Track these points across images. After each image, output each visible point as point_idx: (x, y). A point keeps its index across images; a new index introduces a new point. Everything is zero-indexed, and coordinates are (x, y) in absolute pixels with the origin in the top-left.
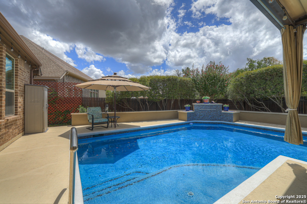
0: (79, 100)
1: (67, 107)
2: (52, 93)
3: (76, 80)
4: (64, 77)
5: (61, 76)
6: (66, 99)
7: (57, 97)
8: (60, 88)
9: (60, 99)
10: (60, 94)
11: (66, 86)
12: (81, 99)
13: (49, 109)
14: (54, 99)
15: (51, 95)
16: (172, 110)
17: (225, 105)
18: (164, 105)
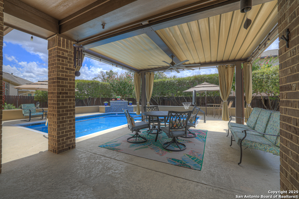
17: (130, 102)
18: (89, 102)
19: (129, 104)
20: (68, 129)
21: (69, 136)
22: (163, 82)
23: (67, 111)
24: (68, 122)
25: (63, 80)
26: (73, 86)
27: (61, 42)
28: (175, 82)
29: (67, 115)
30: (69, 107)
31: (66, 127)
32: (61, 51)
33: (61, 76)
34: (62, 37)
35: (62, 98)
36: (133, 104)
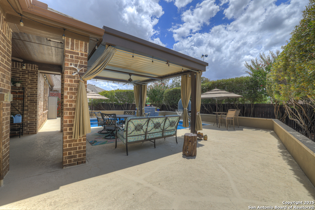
17: (158, 108)
18: (125, 107)
19: (157, 110)
36: (160, 110)
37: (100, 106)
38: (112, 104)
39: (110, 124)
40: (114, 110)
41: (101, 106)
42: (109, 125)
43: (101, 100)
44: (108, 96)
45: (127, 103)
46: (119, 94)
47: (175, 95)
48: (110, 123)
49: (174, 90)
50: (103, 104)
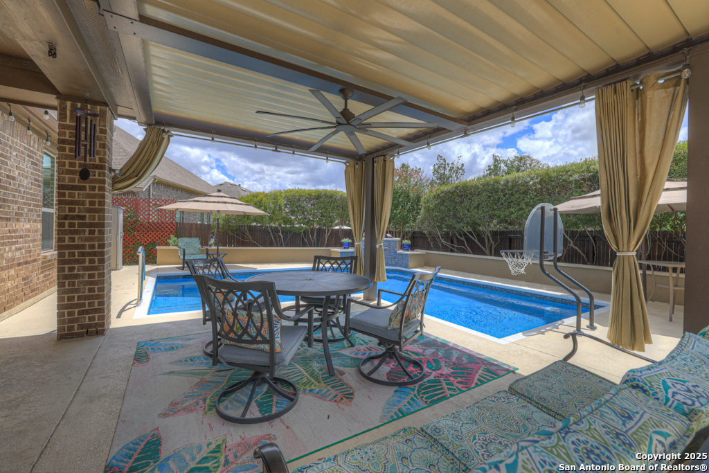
0: (172, 227)
1: (152, 238)
2: (129, 214)
3: (171, 191)
4: (149, 186)
5: (145, 186)
6: (151, 225)
7: (138, 221)
8: (142, 206)
9: (141, 225)
10: (141, 217)
11: (153, 202)
12: (174, 225)
13: (124, 240)
14: (132, 225)
15: (127, 218)
16: (326, 247)
17: (405, 242)
18: (313, 239)
19: (402, 247)
20: (84, 292)
21: (87, 308)
22: (493, 185)
23: (83, 254)
24: (86, 279)
25: (71, 190)
26: (99, 202)
27: (66, 112)
28: (531, 183)
29: (82, 263)
30: (87, 246)
31: (79, 289)
32: (68, 129)
33: (69, 182)
34: (69, 100)
35: (69, 226)
36: (412, 247)
37: (244, 233)
38: (276, 230)
39: (245, 337)
40: (281, 246)
41: (247, 233)
42: (239, 339)
43: (246, 216)
44: (265, 208)
45: (318, 227)
46: (295, 200)
47: (461, 203)
48: (245, 331)
49: (457, 188)
50: (251, 229)
